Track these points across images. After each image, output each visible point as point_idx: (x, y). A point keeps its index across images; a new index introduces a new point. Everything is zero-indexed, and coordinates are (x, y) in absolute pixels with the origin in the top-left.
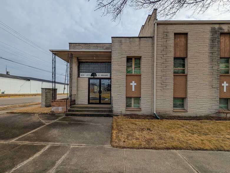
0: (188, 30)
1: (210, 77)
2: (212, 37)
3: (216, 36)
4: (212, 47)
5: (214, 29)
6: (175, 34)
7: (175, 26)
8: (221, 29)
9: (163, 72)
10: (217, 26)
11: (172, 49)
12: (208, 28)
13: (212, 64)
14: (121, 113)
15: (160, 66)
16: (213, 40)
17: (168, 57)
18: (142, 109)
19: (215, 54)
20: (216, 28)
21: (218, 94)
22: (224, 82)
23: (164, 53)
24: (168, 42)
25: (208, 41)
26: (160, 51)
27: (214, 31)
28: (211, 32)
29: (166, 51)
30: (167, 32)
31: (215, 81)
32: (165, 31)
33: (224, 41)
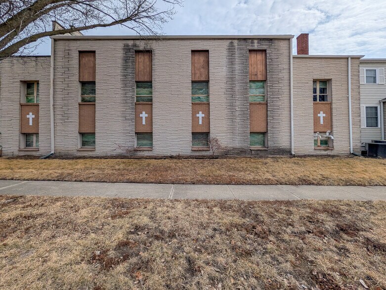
0: (94, 48)
1: (122, 106)
2: (125, 55)
3: (130, 54)
4: (125, 68)
5: (128, 46)
6: (80, 52)
7: (78, 42)
8: (135, 45)
9: (64, 100)
10: (130, 43)
11: (76, 72)
12: (120, 44)
13: (125, 90)
14: (13, 155)
15: (61, 93)
16: (126, 60)
17: (71, 81)
18: (41, 148)
19: (129, 78)
20: (130, 44)
21: (134, 127)
22: (143, 112)
23: (65, 76)
24: (71, 62)
25: (120, 62)
26: (60, 74)
27: (127, 49)
28: (124, 49)
29: (67, 74)
30: (69, 50)
31: (129, 111)
32: (67, 48)
33: (142, 61)
